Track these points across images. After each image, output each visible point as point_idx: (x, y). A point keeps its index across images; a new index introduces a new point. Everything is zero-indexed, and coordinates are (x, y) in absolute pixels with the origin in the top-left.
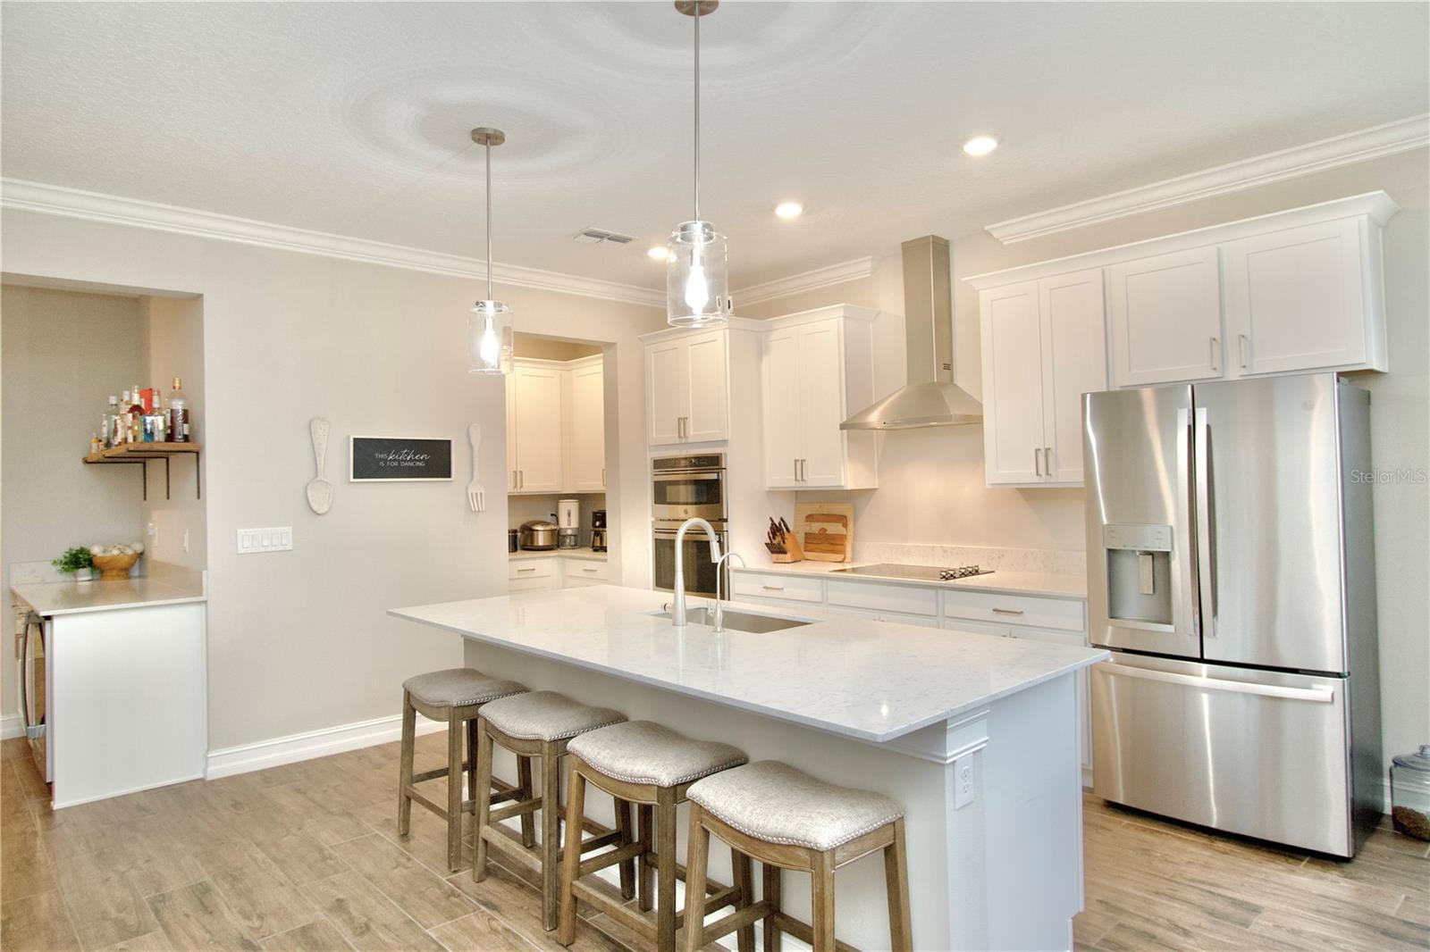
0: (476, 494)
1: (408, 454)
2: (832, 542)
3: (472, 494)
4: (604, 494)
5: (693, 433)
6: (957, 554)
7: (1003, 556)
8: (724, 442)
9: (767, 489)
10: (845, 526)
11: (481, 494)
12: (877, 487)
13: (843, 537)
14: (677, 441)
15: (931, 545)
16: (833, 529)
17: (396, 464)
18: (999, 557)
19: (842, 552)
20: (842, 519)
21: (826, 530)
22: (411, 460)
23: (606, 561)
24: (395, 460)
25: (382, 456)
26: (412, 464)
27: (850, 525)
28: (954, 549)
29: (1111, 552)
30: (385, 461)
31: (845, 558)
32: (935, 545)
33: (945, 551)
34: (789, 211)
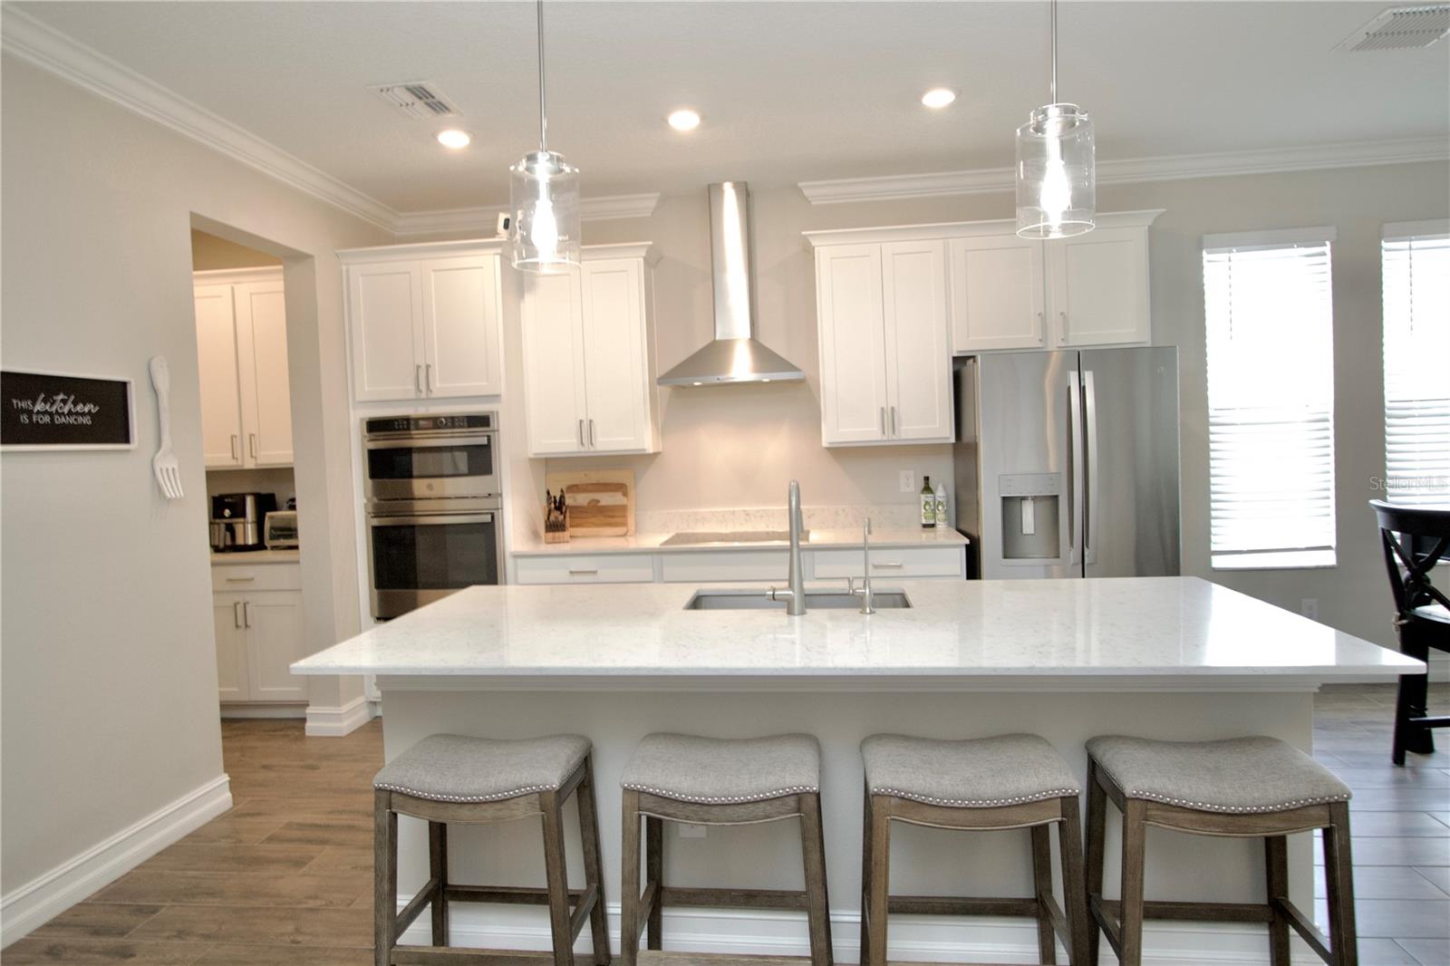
0: (167, 470)
1: (64, 402)
2: (611, 514)
3: (161, 470)
4: (292, 469)
5: (439, 386)
6: (762, 516)
7: (813, 515)
8: (495, 398)
9: (532, 456)
10: (625, 494)
11: (173, 470)
12: (661, 450)
13: (624, 508)
14: (412, 395)
15: (732, 509)
16: (606, 499)
17: (47, 419)
18: (809, 517)
19: (624, 524)
20: (621, 488)
21: (598, 501)
22: (70, 413)
23: (298, 562)
24: (46, 412)
25: (23, 404)
26: (72, 420)
27: (632, 493)
28: (758, 511)
29: (1006, 501)
30: (30, 413)
31: (627, 532)
32: (736, 509)
33: (747, 515)
34: (684, 121)
